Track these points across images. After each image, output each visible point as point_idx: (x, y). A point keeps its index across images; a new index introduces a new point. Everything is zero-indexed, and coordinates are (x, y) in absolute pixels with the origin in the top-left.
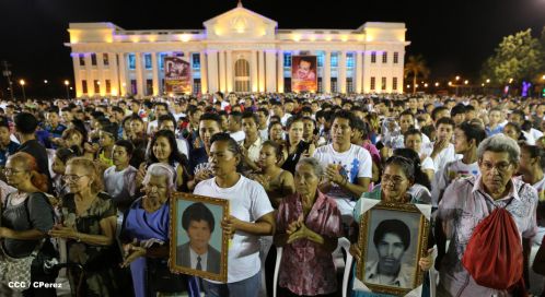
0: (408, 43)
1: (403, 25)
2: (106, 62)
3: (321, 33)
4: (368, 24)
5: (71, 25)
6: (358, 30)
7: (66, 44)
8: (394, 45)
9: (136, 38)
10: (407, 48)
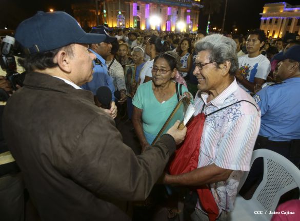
2: (276, 22)
5: (265, 5)
7: (261, 14)
9: (296, 10)
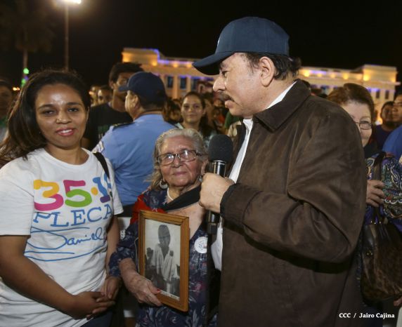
0: (398, 84)
1: (395, 69)
3: (326, 71)
4: (366, 66)
5: (126, 49)
6: (357, 70)
8: (387, 84)
9: (176, 64)
10: (397, 88)
